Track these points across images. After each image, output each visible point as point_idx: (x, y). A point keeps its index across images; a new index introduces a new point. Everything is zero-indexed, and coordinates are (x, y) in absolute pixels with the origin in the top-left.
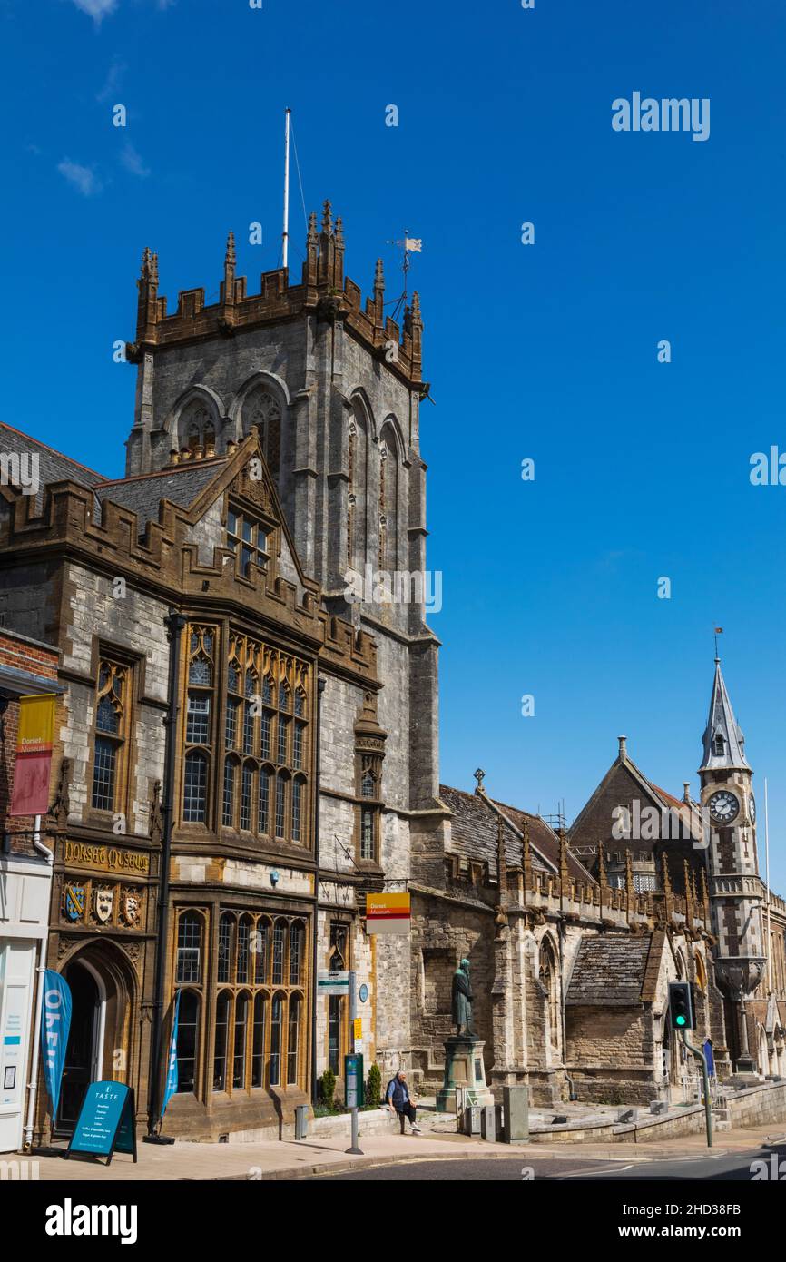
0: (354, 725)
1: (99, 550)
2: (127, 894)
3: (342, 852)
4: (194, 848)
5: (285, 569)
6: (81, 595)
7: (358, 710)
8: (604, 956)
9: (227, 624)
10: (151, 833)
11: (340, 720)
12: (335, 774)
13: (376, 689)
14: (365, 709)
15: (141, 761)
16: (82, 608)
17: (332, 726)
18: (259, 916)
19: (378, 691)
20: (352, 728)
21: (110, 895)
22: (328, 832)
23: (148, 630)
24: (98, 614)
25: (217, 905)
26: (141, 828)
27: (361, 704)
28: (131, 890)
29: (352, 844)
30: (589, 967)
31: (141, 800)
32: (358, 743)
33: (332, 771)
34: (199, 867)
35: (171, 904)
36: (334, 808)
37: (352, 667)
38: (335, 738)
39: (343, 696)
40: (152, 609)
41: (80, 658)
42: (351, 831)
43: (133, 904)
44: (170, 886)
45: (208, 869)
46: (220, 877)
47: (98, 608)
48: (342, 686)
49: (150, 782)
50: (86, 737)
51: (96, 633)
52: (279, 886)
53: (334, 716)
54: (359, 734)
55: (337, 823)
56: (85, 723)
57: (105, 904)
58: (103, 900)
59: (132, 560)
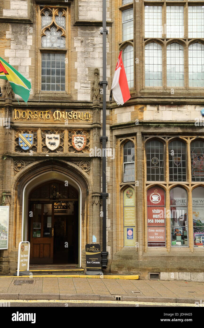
10: (92, 98)
15: (80, 59)
18: (193, 139)
21: (58, 136)
26: (83, 97)
28: (79, 132)
31: (82, 81)
41: (18, 9)
43: (79, 140)
49: (91, 70)
50: (28, 52)
56: (26, 44)
57: (53, 141)
58: (51, 138)
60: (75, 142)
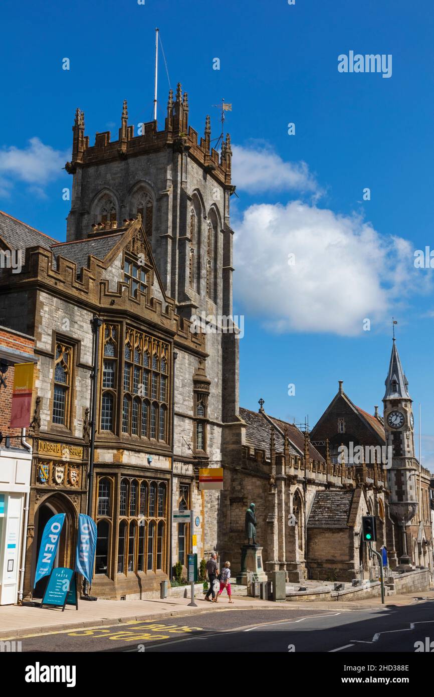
0: (193, 377)
1: (56, 284)
2: (71, 469)
3: (186, 446)
4: (107, 444)
5: (156, 292)
6: (46, 308)
7: (195, 369)
8: (328, 501)
9: (125, 323)
10: (84, 436)
11: (185, 374)
12: (183, 404)
13: (205, 357)
14: (199, 368)
15: (78, 398)
16: (47, 316)
17: (181, 378)
18: (142, 481)
19: (206, 358)
20: (192, 379)
21: (62, 470)
22: (178, 435)
23: (81, 327)
24: (55, 319)
25: (119, 475)
26: (78, 433)
27: (197, 365)
28: (73, 467)
29: (191, 442)
30: (320, 508)
31: (79, 418)
32: (195, 387)
33: (181, 402)
34: (110, 454)
35: (95, 474)
36: (182, 423)
37: (192, 346)
38: (183, 384)
39: (187, 361)
40: (84, 315)
41: (46, 342)
42: (191, 434)
43: (74, 474)
44: (94, 464)
45: (115, 456)
46: (121, 460)
47: (55, 315)
48: (187, 356)
49: (83, 409)
50: (49, 385)
51: (54, 329)
52: (153, 465)
53: (182, 372)
54: (196, 382)
55: (184, 430)
56: (48, 377)
57: (60, 474)
58: (58, 472)
59: (73, 289)
60: (72, 476)
